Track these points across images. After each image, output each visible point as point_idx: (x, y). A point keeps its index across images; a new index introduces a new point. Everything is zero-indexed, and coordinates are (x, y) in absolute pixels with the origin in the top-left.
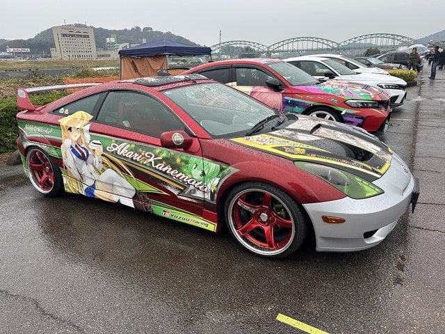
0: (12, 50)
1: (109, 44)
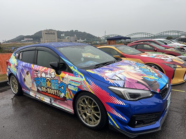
0: (26, 39)
1: (62, 36)
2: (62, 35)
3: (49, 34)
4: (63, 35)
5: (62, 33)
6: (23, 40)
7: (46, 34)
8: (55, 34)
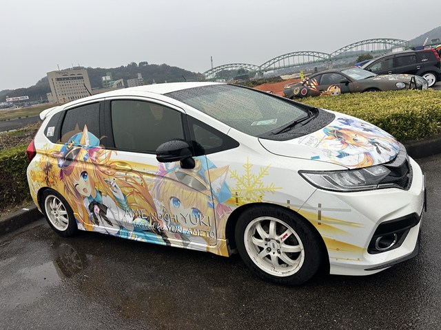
0: (11, 99)
2: (104, 78)
3: (68, 79)
4: (108, 78)
6: (3, 104)
7: (58, 79)
8: (82, 78)
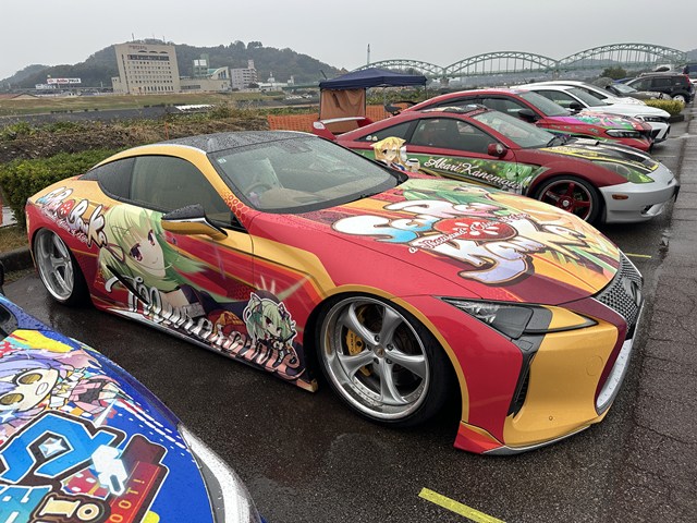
0: (55, 81)
1: (198, 68)
2: (196, 63)
3: (145, 57)
4: (203, 63)
5: (197, 53)
6: (42, 87)
7: (131, 57)
8: (167, 58)
